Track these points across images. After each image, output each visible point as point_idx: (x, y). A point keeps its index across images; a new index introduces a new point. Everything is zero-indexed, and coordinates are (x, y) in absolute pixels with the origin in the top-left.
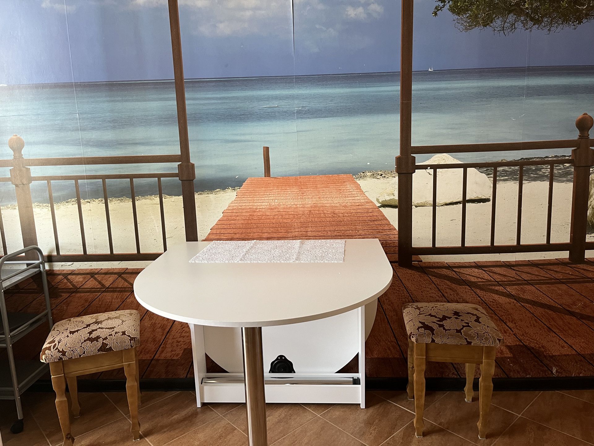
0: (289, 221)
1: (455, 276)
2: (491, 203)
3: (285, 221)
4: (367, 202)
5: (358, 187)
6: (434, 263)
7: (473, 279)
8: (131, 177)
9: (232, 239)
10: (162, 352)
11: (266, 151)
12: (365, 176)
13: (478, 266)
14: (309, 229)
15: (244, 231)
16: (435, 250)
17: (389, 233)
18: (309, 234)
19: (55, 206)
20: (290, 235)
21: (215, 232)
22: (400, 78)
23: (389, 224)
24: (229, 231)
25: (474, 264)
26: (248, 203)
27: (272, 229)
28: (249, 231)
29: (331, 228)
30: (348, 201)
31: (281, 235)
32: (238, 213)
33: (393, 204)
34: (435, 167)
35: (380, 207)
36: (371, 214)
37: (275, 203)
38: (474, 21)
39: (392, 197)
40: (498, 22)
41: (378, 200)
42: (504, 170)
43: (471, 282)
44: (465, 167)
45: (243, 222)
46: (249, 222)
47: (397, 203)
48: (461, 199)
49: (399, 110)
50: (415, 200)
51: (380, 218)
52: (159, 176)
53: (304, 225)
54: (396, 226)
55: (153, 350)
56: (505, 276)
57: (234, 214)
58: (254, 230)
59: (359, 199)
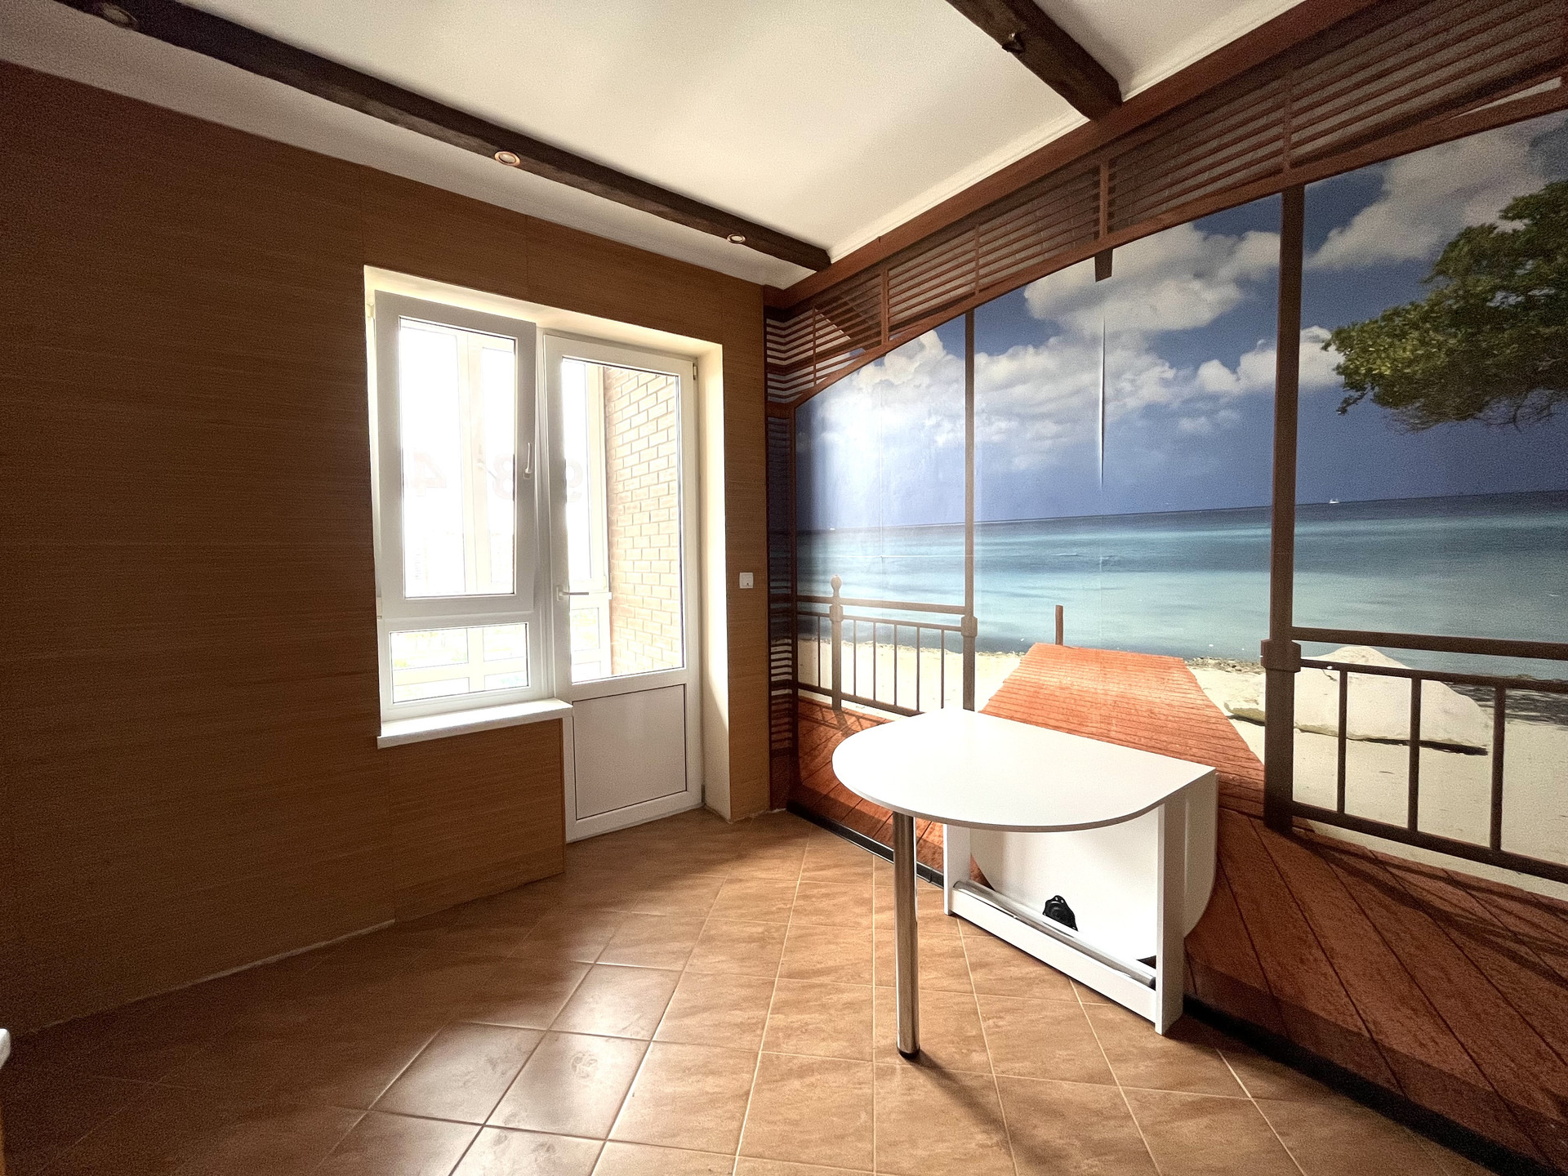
0: (1085, 709)
1: (1392, 882)
2: (1488, 761)
3: (1079, 708)
4: (1207, 706)
5: (1192, 680)
6: (1341, 842)
7: (1438, 903)
8: (919, 626)
9: (1012, 718)
11: (1060, 611)
12: (1204, 665)
13: (1451, 879)
14: (1114, 728)
15: (1027, 710)
16: (1340, 818)
17: (1246, 765)
18: (1113, 734)
19: (857, 646)
20: (1084, 729)
21: (993, 704)
22: (1270, 516)
23: (1247, 749)
24: (1008, 706)
25: (1442, 874)
26: (1032, 676)
27: (1061, 716)
28: (1032, 711)
29: (1146, 734)
30: (1175, 698)
31: (1072, 726)
32: (1021, 687)
33: (1255, 717)
34: (1344, 669)
35: (1232, 718)
36: (1214, 727)
37: (1066, 681)
39: (1254, 706)
41: (1227, 706)
43: (1433, 907)
44: (1417, 677)
45: (1025, 698)
46: (1034, 700)
47: (1263, 718)
48: (1406, 735)
49: (1270, 570)
50: (1300, 716)
51: (1231, 736)
52: (943, 628)
53: (1106, 720)
54: (1262, 758)
57: (1016, 686)
58: (1039, 712)
59: (1193, 696)
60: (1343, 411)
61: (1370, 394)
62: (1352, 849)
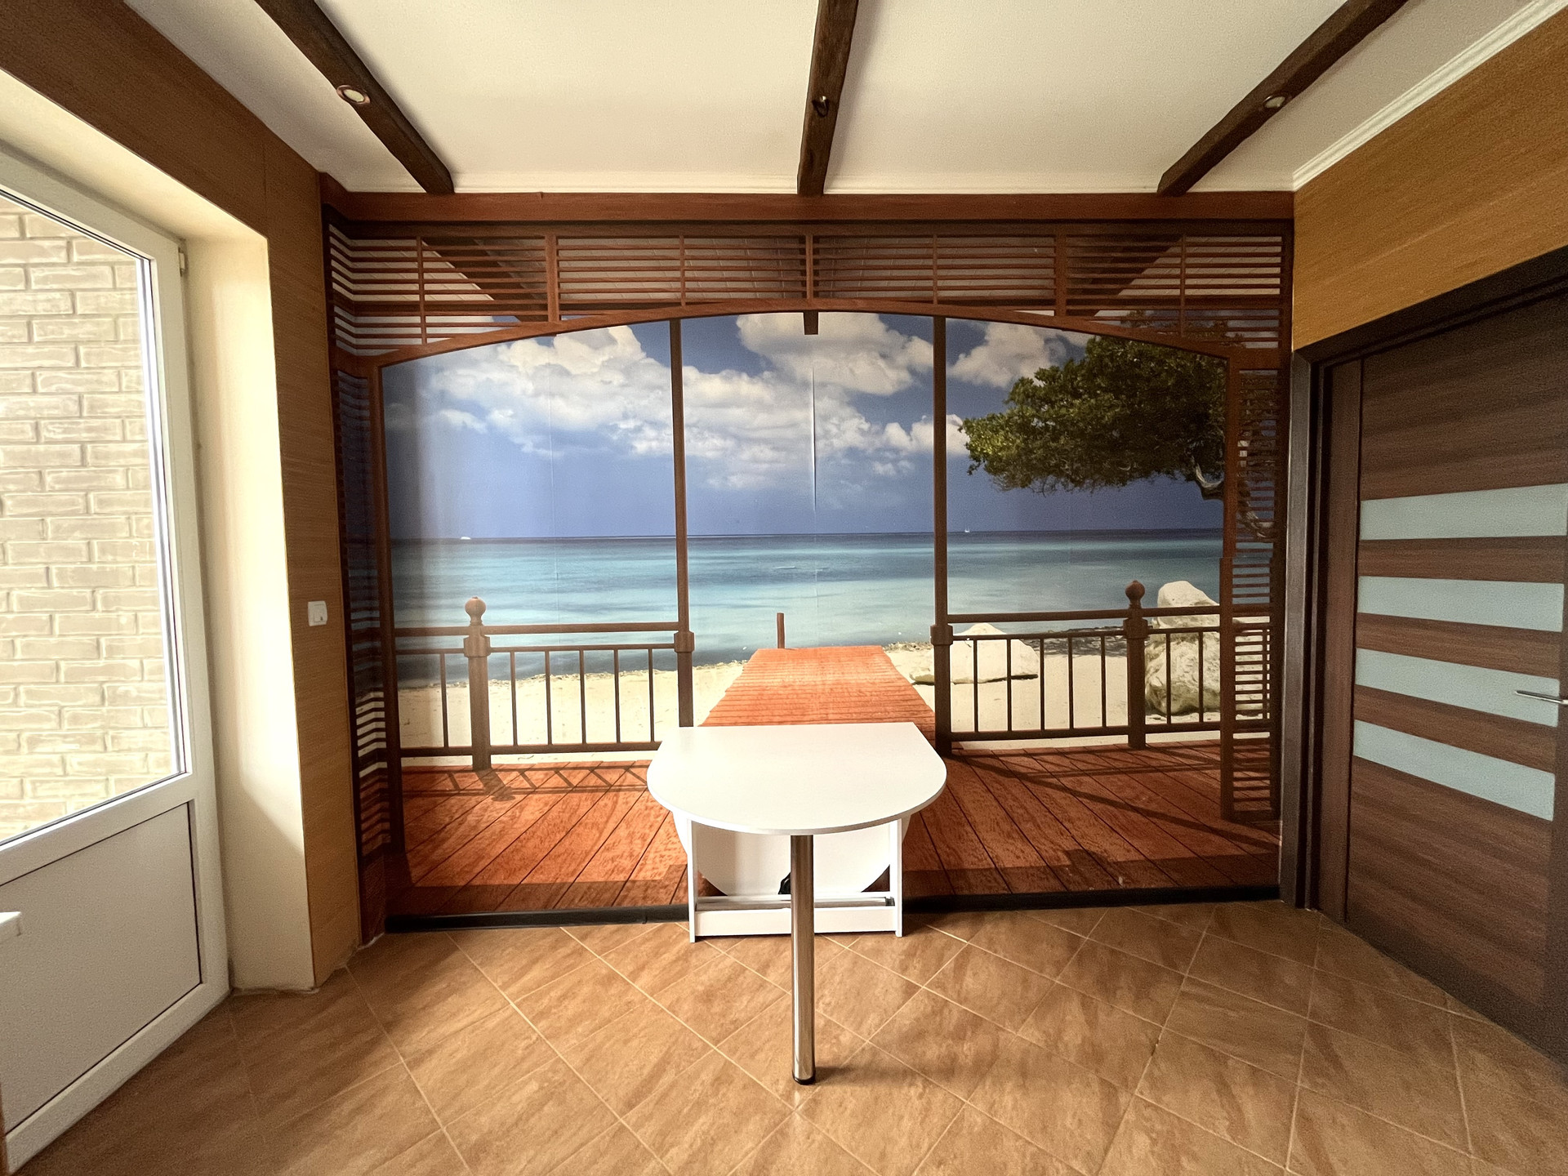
0: (806, 701)
1: (1003, 767)
2: (1038, 680)
3: (801, 701)
4: (900, 679)
5: (888, 661)
6: (977, 750)
7: (1023, 770)
8: (616, 648)
9: (735, 724)
10: (641, 870)
11: (781, 617)
12: (896, 648)
13: (1027, 754)
14: (831, 711)
15: (750, 713)
16: (978, 736)
17: (924, 715)
18: (831, 717)
19: (517, 684)
20: (806, 718)
21: (714, 714)
22: (934, 539)
23: (924, 705)
24: (732, 714)
25: (1023, 752)
26: (755, 680)
27: (785, 712)
28: (756, 713)
29: (857, 710)
30: (877, 677)
31: (795, 718)
32: (745, 693)
33: (929, 680)
34: (975, 639)
35: (914, 684)
36: (903, 693)
37: (789, 679)
38: (1012, 482)
39: (927, 673)
40: (1037, 483)
41: (911, 676)
42: (1051, 643)
43: (1020, 773)
44: (1009, 638)
45: (749, 702)
46: (758, 702)
47: (933, 680)
48: (1005, 675)
49: (934, 575)
50: (954, 676)
51: (914, 697)
52: (650, 647)
53: (824, 706)
54: (933, 708)
55: (629, 867)
56: (1058, 765)
57: (740, 693)
58: (763, 713)
59: (890, 674)
60: (971, 473)
61: (983, 466)
62: (982, 753)
